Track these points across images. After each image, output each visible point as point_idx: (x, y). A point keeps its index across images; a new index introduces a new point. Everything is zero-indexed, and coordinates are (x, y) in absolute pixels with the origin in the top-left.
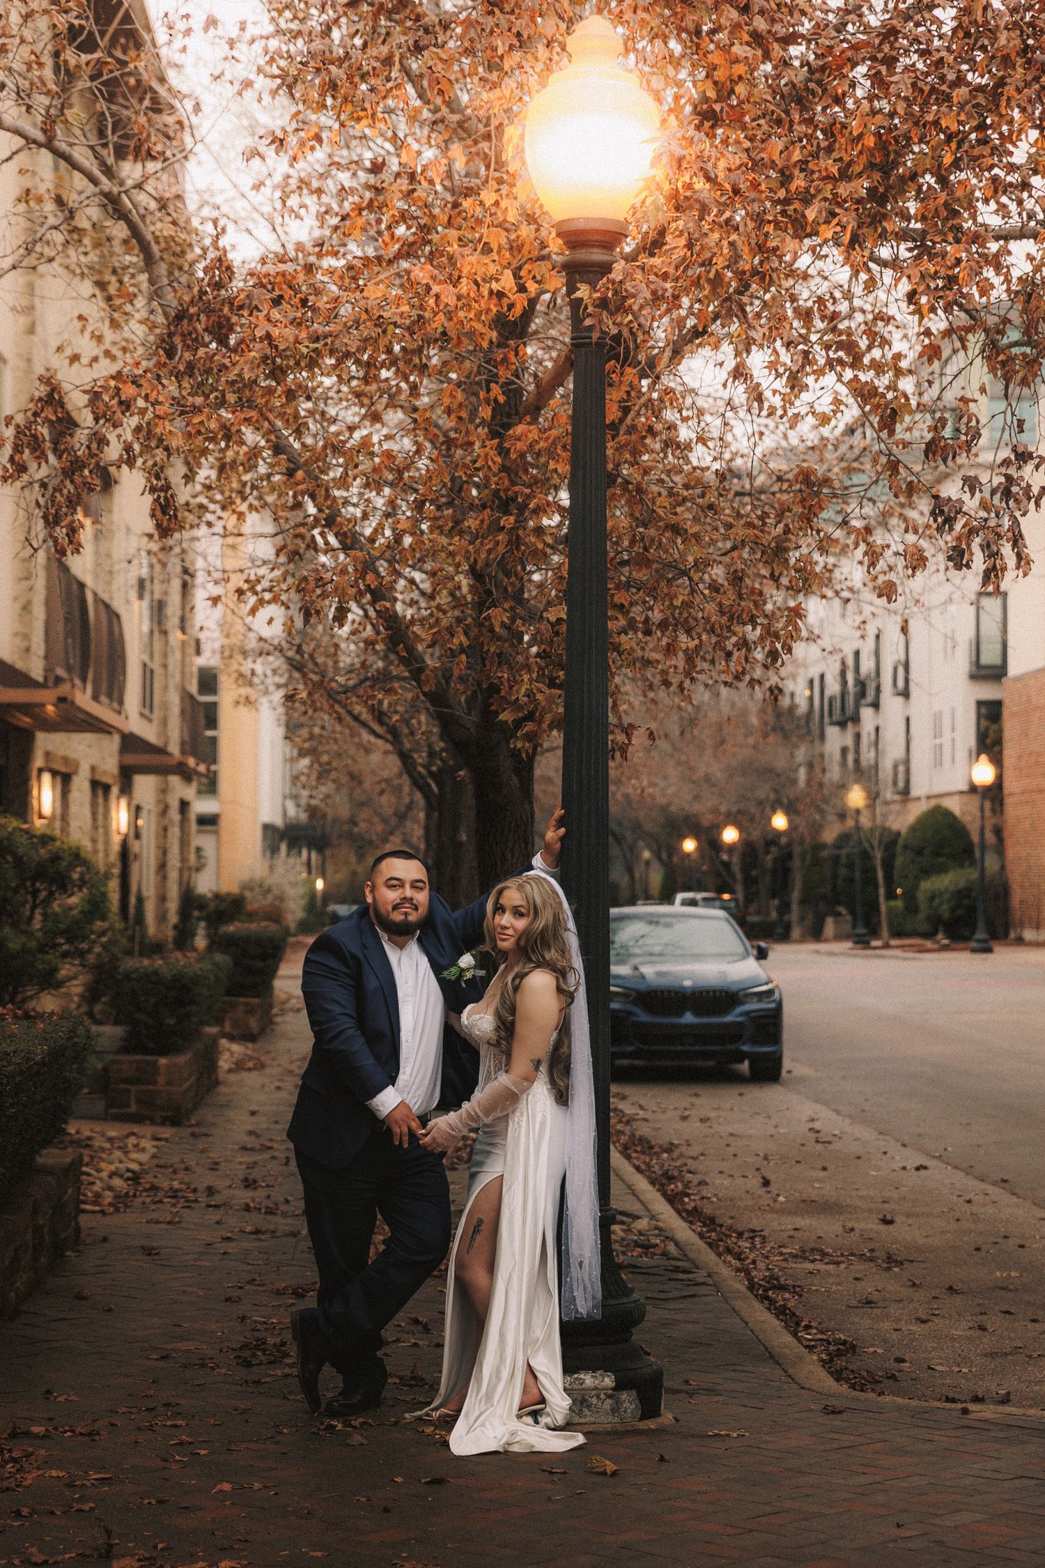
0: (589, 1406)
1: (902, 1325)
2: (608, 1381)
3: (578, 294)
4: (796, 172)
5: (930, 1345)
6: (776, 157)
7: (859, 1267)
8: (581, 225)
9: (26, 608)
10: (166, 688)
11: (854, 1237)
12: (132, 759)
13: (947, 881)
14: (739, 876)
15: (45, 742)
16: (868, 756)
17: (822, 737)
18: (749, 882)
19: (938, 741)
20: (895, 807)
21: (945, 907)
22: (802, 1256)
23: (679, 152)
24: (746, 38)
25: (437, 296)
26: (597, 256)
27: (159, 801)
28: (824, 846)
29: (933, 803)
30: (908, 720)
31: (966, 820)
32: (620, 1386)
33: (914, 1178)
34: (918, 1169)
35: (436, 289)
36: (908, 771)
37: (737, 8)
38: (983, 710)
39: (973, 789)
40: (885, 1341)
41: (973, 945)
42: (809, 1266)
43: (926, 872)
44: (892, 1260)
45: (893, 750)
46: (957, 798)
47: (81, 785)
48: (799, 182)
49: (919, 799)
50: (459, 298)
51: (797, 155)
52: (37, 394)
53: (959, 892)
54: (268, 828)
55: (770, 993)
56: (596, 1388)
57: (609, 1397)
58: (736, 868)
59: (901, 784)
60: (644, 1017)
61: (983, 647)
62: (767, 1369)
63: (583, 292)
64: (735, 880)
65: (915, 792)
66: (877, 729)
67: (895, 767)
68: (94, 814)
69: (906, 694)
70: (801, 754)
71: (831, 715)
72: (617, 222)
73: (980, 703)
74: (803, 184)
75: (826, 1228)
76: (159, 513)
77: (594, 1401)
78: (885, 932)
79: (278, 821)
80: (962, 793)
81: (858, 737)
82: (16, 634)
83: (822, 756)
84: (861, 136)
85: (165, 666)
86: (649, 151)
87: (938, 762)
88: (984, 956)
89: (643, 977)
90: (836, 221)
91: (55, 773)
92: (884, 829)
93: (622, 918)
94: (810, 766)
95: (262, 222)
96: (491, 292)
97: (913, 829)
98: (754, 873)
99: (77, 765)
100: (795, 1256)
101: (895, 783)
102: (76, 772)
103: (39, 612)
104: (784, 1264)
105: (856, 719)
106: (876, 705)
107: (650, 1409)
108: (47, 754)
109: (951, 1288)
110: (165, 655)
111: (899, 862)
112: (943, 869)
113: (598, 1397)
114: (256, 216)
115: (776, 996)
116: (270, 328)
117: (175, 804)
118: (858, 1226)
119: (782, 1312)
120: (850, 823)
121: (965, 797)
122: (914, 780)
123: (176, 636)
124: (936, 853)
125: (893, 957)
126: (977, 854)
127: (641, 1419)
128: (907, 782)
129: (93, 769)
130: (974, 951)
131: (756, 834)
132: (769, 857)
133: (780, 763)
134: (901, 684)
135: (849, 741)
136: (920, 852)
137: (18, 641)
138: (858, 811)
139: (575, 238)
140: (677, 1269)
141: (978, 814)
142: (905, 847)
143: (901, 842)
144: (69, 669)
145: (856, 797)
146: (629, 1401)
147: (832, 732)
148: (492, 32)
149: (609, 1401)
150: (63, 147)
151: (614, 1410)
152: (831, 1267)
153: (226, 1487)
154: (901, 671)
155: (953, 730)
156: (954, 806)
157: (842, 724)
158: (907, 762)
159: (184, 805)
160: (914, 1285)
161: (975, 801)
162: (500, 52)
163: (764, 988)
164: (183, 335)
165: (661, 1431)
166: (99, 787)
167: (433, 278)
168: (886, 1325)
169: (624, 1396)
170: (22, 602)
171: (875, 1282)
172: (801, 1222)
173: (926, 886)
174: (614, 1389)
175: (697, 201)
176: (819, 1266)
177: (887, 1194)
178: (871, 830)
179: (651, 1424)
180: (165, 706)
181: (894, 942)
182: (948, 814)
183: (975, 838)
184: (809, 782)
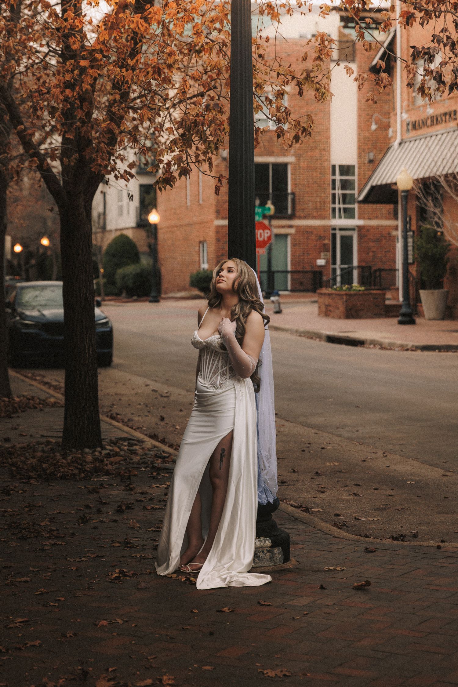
0: (259, 558)
2: (268, 543)
13: (130, 269)
19: (120, 204)
20: (99, 234)
21: (131, 281)
29: (118, 233)
30: (105, 194)
31: (135, 240)
32: (274, 545)
36: (105, 218)
38: (143, 189)
39: (139, 225)
41: (150, 298)
43: (120, 265)
45: (98, 208)
46: (130, 230)
49: (111, 231)
55: (107, 323)
56: (262, 547)
57: (269, 551)
59: (101, 224)
60: (46, 336)
65: (108, 227)
67: (99, 216)
73: (141, 186)
77: (261, 554)
78: (103, 294)
80: (133, 228)
87: (121, 213)
88: (156, 304)
89: (43, 315)
93: (23, 288)
97: (110, 245)
101: (99, 223)
107: (286, 557)
111: (104, 260)
112: (126, 264)
113: (263, 552)
115: (110, 325)
121: (135, 230)
122: (108, 222)
124: (122, 257)
125: (112, 305)
127: (284, 562)
128: (105, 223)
130: (151, 301)
131: (31, 248)
136: (114, 256)
141: (142, 238)
149: (269, 554)
151: (271, 559)
153: (105, 623)
155: (128, 198)
156: (129, 234)
158: (104, 213)
163: (104, 321)
169: (276, 550)
173: (120, 271)
174: (270, 547)
179: (288, 565)
181: (107, 298)
182: (127, 238)
183: (140, 249)
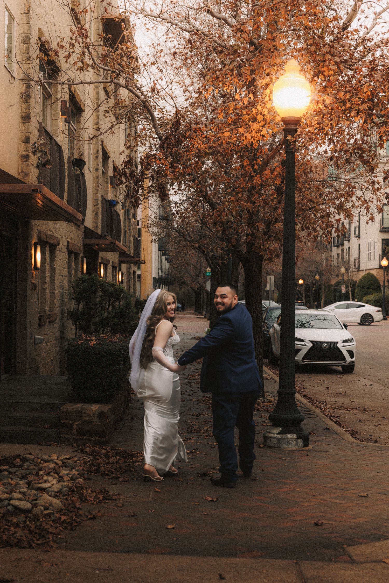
0: (289, 443)
1: (370, 427)
2: (295, 436)
3: (288, 138)
4: (347, 101)
5: (379, 432)
6: (342, 97)
7: (355, 412)
8: (289, 119)
9: (96, 214)
10: (130, 236)
11: (353, 404)
12: (122, 259)
13: (372, 297)
14: (304, 295)
15: (102, 254)
16: (346, 257)
17: (331, 250)
18: (307, 296)
19: (369, 252)
20: (355, 273)
22: (338, 408)
23: (317, 99)
24: (334, 63)
25: (246, 137)
26: (293, 127)
27: (127, 272)
28: (332, 285)
29: (367, 272)
30: (359, 245)
31: (378, 277)
32: (298, 438)
33: (369, 388)
34: (370, 385)
35: (245, 134)
36: (359, 262)
37: (331, 55)
38: (384, 242)
39: (381, 267)
40: (366, 431)
42: (341, 411)
43: (365, 294)
44: (365, 410)
45: (354, 255)
46: (375, 270)
47: (110, 267)
48: (348, 105)
49: (363, 270)
50: (252, 137)
51: (348, 97)
52: (125, 160)
53: (376, 301)
54: (154, 279)
56: (291, 438)
57: (295, 441)
58: (303, 292)
59: (357, 266)
61: (384, 221)
62: (335, 436)
63: (289, 137)
64: (302, 296)
65: (361, 269)
66: (349, 248)
67: (355, 260)
68: (113, 276)
69: (359, 237)
70: (324, 256)
71: (334, 243)
72: (298, 117)
73: (383, 240)
74: (350, 105)
75: (345, 401)
76: (161, 195)
77: (291, 442)
79: (157, 277)
80: (376, 268)
81: (342, 250)
82: (93, 222)
83: (331, 256)
84: (366, 92)
85: (130, 230)
86: (309, 99)
87: (369, 259)
88: (384, 321)
90: (360, 116)
91: (104, 264)
92: (352, 280)
94: (327, 260)
95: (168, 96)
96: (260, 135)
97: (361, 280)
98: (308, 294)
99: (109, 261)
100: (337, 409)
101: (355, 265)
102: (109, 264)
103: (100, 215)
104: (334, 411)
105: (342, 245)
106: (349, 241)
107: (306, 445)
108: (102, 258)
109: (384, 417)
110: (130, 226)
111: (356, 291)
112: (370, 293)
114: (167, 95)
116: (198, 145)
117: (132, 272)
118: (355, 400)
119: (336, 422)
120: (340, 278)
121: (378, 270)
122: (361, 264)
123: (132, 220)
124: (368, 288)
126: (382, 289)
127: (304, 447)
128: (359, 266)
129: (113, 262)
131: (309, 282)
132: (314, 289)
133: (318, 259)
134: (357, 233)
135: (340, 251)
136: (363, 288)
137: (94, 224)
138: (343, 274)
139: (286, 121)
140: (305, 411)
141: (383, 276)
142: (358, 286)
143: (357, 284)
144: (107, 232)
145: (343, 270)
146: (300, 442)
147: (334, 249)
148: (262, 63)
150: (130, 88)
151: (296, 445)
152: (347, 412)
154: (357, 229)
155: (374, 249)
156: (374, 273)
157: (338, 246)
158: (359, 259)
159: (134, 272)
160: (373, 416)
161: (382, 271)
162: (265, 69)
164: (167, 144)
165: (309, 450)
166: (114, 267)
167: (244, 131)
168: (366, 427)
169: (299, 441)
170: (95, 213)
171: (361, 416)
172: (338, 399)
173: (365, 299)
174: (296, 439)
175: (322, 113)
176: (344, 411)
177: (362, 392)
178: (348, 280)
179: (306, 448)
180: (130, 242)
182: (373, 275)
183: (382, 283)
184: (327, 265)
